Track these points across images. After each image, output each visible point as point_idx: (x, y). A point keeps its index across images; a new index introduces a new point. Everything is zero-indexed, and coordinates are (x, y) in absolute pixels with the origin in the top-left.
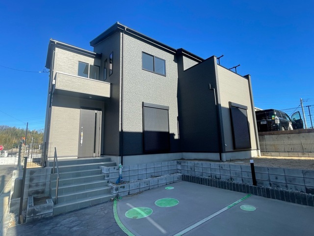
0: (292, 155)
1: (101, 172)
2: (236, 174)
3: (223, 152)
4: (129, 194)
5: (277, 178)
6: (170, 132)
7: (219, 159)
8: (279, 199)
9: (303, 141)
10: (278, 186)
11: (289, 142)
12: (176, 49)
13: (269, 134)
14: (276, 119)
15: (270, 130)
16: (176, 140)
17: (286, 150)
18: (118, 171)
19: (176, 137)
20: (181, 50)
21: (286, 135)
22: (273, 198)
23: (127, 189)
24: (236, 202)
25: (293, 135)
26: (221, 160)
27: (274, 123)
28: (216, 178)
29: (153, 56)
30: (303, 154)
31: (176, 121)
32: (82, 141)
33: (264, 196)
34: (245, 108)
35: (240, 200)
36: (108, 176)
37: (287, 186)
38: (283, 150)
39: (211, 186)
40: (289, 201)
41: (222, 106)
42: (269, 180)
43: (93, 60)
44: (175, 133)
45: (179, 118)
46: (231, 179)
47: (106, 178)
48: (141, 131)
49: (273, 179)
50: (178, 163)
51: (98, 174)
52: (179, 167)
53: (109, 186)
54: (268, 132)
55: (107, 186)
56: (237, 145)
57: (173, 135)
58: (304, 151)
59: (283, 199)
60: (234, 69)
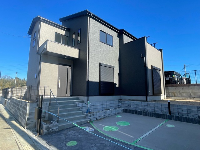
0: (184, 99)
1: (76, 106)
2: (158, 108)
3: (148, 96)
4: (96, 119)
5: (182, 111)
6: (115, 83)
7: (146, 100)
8: (185, 122)
9: (191, 91)
10: (183, 115)
11: (183, 91)
12: (119, 29)
13: (171, 86)
14: (175, 77)
15: (172, 84)
16: (117, 87)
17: (181, 96)
18: (87, 105)
19: (117, 86)
20: (123, 30)
21: (181, 87)
22: (181, 121)
23: (95, 116)
24: (163, 123)
25: (185, 87)
26: (147, 100)
27: (174, 80)
28: (145, 111)
29: (106, 33)
30: (191, 99)
31: (118, 76)
32: (59, 86)
33: (176, 120)
34: (159, 70)
35: (164, 122)
36: (82, 109)
37: (188, 115)
38: (179, 96)
39: (143, 115)
40: (190, 123)
41: (148, 68)
42: (178, 112)
43: (64, 32)
44: (117, 83)
45: (119, 74)
46: (155, 111)
47: (81, 110)
48: (98, 81)
49: (180, 111)
50: (119, 101)
51: (75, 107)
52: (120, 104)
53: (84, 115)
54: (170, 85)
55: (82, 114)
56: (155, 92)
57: (116, 84)
58: (191, 97)
59: (187, 122)
60: (154, 45)
